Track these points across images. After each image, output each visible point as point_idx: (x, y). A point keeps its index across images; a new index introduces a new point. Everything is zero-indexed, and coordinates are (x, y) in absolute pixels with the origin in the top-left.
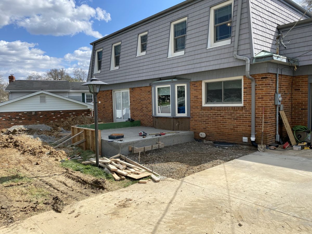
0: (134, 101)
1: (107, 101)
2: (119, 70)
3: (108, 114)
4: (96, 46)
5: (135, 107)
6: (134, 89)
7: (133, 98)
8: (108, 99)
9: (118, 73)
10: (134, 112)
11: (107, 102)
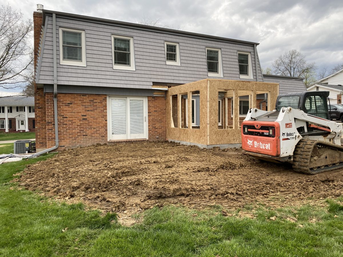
0: (156, 111)
1: (93, 109)
2: (135, 72)
3: (95, 129)
4: (59, 20)
5: (158, 119)
6: (156, 98)
7: (155, 108)
8: (97, 108)
9: (135, 75)
10: (155, 124)
11: (94, 111)
